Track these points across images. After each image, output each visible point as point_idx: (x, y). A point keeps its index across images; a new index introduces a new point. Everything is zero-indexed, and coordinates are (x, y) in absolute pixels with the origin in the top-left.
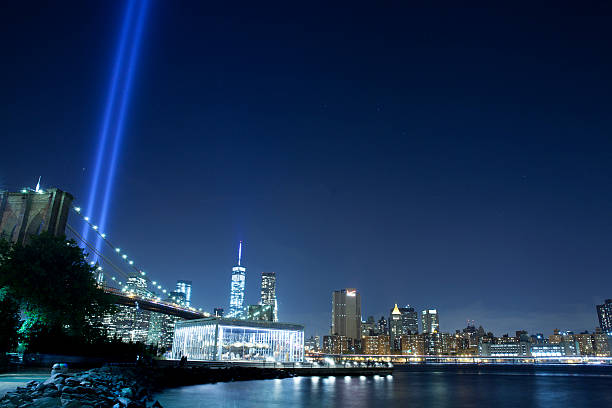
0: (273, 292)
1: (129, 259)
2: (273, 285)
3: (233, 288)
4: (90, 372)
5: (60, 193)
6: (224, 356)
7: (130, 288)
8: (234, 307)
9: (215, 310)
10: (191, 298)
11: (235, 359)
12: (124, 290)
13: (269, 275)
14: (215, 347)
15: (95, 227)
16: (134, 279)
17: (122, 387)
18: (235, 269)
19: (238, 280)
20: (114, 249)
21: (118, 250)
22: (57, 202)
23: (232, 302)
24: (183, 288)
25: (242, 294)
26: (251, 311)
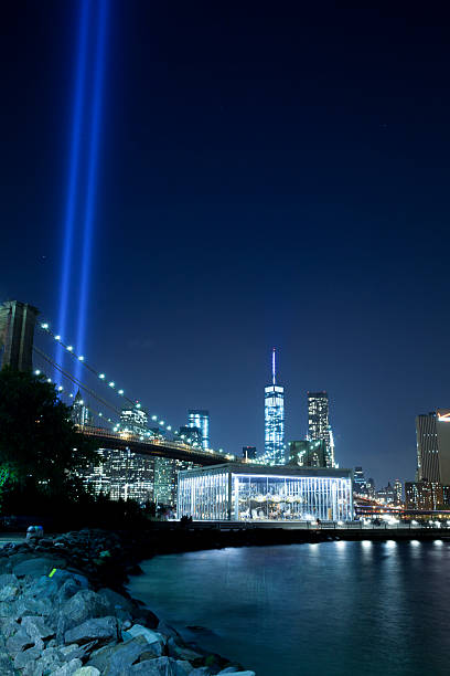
0: (326, 420)
1: (118, 387)
2: (324, 410)
3: (268, 418)
4: (67, 535)
5: (20, 307)
6: (243, 514)
7: (123, 427)
8: (271, 445)
9: (244, 449)
10: (209, 434)
11: (258, 517)
12: (115, 429)
13: (318, 395)
14: (229, 503)
15: (70, 348)
16: (130, 413)
17: (101, 550)
18: (269, 390)
19: (274, 405)
20: (97, 375)
21: (102, 376)
22: (18, 319)
23: (267, 439)
24: (197, 421)
25: (281, 424)
26: (294, 450)
